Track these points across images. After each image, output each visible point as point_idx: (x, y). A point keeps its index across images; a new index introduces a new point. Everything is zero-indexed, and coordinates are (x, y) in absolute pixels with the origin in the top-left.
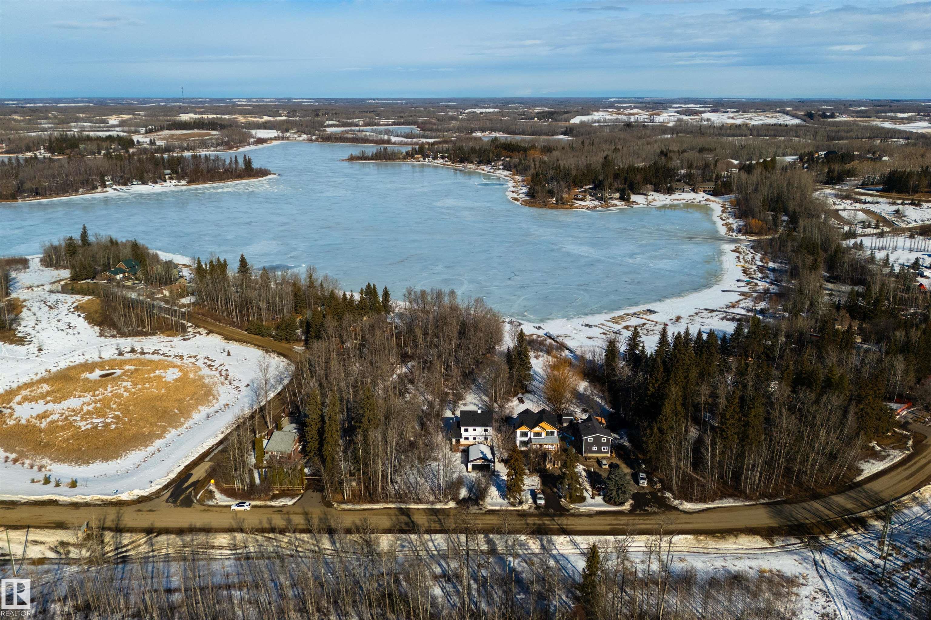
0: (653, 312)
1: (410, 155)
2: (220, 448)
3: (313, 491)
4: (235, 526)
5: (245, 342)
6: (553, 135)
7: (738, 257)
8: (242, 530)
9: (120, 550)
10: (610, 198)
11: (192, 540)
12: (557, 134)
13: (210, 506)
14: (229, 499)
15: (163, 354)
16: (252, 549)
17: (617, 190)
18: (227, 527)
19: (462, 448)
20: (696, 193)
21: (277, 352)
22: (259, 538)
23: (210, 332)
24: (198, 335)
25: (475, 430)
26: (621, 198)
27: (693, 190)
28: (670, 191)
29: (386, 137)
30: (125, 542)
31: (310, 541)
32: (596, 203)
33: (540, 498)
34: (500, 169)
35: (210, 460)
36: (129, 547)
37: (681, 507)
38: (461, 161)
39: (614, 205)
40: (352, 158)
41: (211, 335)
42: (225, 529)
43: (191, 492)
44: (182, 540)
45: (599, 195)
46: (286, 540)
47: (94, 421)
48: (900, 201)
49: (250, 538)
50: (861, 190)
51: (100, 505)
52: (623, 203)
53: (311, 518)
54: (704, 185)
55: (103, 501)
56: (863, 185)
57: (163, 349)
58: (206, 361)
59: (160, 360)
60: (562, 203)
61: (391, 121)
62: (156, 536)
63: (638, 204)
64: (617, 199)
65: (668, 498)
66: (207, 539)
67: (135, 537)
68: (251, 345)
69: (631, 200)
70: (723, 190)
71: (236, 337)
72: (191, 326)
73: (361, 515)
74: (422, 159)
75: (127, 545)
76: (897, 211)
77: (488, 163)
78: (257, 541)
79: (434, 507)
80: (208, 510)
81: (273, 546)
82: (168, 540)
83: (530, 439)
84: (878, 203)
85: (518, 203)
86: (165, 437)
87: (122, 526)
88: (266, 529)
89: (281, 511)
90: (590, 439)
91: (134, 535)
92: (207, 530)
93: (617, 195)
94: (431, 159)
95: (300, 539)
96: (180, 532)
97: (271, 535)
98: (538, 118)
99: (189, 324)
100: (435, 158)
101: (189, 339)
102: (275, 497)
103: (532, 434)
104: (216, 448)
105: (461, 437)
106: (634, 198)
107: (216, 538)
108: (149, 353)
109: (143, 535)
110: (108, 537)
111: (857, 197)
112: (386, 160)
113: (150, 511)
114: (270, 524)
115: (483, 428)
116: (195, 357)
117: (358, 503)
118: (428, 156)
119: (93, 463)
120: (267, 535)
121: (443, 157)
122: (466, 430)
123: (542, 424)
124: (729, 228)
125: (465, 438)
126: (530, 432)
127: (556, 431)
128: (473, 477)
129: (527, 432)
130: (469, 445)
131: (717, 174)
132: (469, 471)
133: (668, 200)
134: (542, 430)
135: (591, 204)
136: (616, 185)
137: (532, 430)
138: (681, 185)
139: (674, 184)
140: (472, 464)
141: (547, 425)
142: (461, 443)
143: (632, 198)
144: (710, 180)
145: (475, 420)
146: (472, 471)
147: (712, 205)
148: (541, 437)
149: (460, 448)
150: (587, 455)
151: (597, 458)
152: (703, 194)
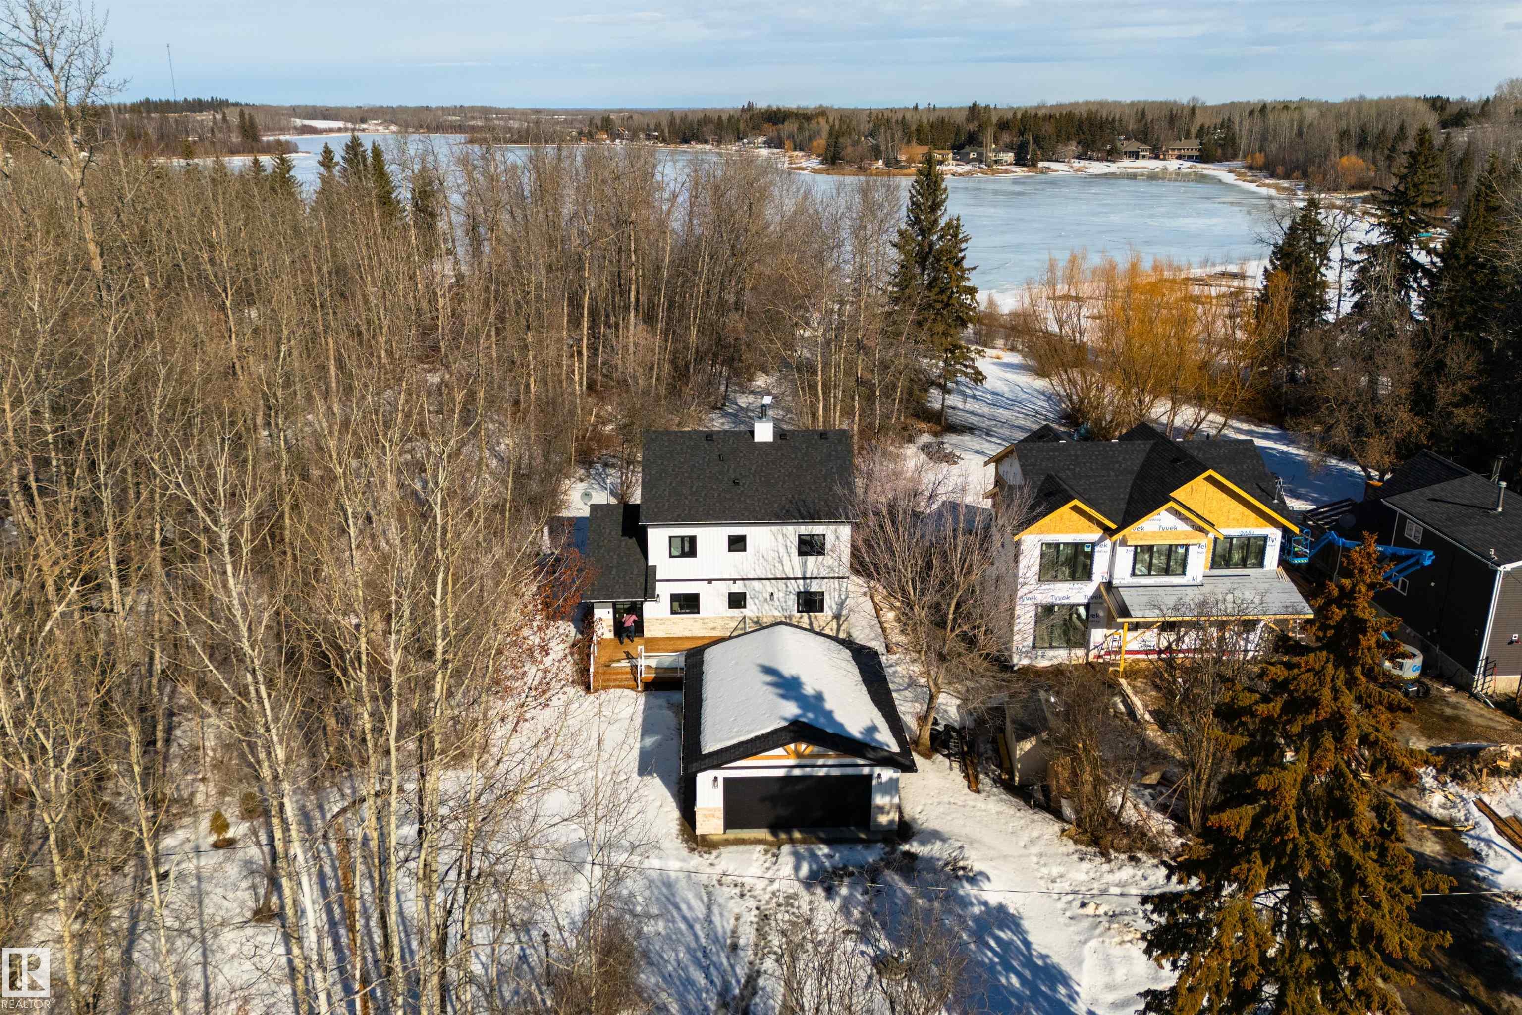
0: (1239, 277)
10: (996, 162)
17: (1008, 148)
19: (651, 663)
20: (1164, 159)
25: (737, 543)
26: (1020, 161)
27: (1157, 157)
28: (1112, 155)
32: (968, 167)
34: (760, 147)
38: (686, 141)
45: (972, 156)
52: (1023, 169)
54: (1177, 144)
60: (895, 168)
63: (1054, 171)
64: (1010, 163)
70: (1219, 151)
77: (737, 140)
83: (1109, 586)
93: (1010, 156)
100: (634, 139)
103: (1125, 556)
105: (649, 593)
106: (1046, 164)
115: (792, 533)
118: (620, 137)
121: (649, 137)
123: (1187, 486)
124: (1277, 188)
125: (674, 597)
126: (1108, 542)
127: (1275, 536)
128: (737, 890)
129: (1094, 545)
130: (699, 643)
131: (1202, 127)
132: (703, 836)
133: (1113, 168)
134: (1187, 528)
135: (960, 170)
136: (1006, 138)
137: (1125, 532)
138: (1133, 145)
139: (1119, 144)
140: (727, 781)
141: (1224, 496)
142: (651, 630)
143: (1041, 164)
144: (1188, 136)
145: (736, 483)
146: (733, 834)
147: (1205, 172)
148: (1184, 573)
149: (642, 662)
150: (1504, 684)
152: (1181, 161)
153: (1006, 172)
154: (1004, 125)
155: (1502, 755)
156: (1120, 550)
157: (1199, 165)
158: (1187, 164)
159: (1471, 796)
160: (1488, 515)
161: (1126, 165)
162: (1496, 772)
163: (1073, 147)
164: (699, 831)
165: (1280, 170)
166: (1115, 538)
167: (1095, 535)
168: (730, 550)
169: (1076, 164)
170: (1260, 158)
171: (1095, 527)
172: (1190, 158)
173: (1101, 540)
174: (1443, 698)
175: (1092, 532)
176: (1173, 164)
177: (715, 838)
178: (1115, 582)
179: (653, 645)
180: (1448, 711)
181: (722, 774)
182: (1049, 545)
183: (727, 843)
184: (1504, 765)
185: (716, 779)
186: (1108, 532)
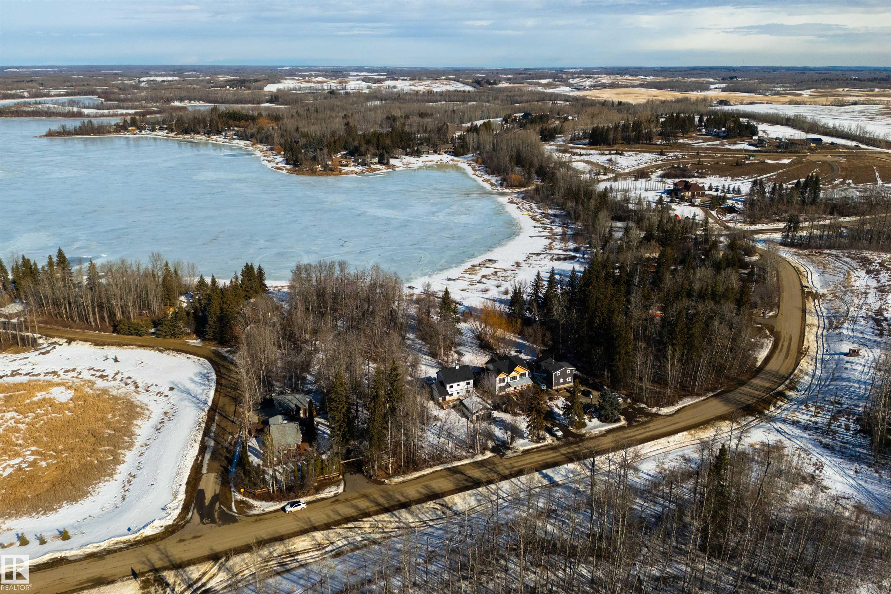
0: (494, 261)
1: (122, 128)
2: (207, 457)
3: (351, 474)
4: (306, 527)
5: (124, 345)
6: (259, 103)
7: (519, 208)
8: (316, 529)
9: (195, 587)
10: (372, 164)
11: (271, 553)
12: (262, 102)
13: (258, 515)
14: (271, 503)
15: (27, 374)
16: (340, 544)
17: (375, 155)
18: (298, 529)
20: (439, 154)
21: (173, 350)
22: (339, 530)
23: (70, 341)
24: (57, 346)
26: (381, 162)
28: (417, 154)
29: (75, 109)
30: (195, 576)
31: (392, 519)
32: (360, 168)
33: (557, 431)
34: (235, 139)
35: (209, 471)
36: (204, 580)
37: (660, 412)
38: (186, 132)
39: (378, 170)
40: (50, 134)
41: (73, 343)
42: (297, 532)
43: (220, 508)
44: (260, 556)
45: (360, 161)
46: (367, 525)
47: (12, 462)
48: (607, 152)
49: (332, 534)
50: (571, 145)
51: (127, 548)
52: (384, 167)
53: (374, 498)
54: (444, 147)
55: (124, 543)
56: (572, 140)
57: (22, 368)
58: (92, 372)
59: (29, 381)
60: (328, 171)
61: (63, 92)
62: (227, 560)
63: (398, 167)
64: (376, 164)
65: (643, 408)
66: (285, 547)
67: (203, 568)
68: (135, 347)
69: (390, 164)
70: (461, 150)
71: (109, 340)
72: (40, 338)
73: (420, 483)
74: (137, 131)
75: (199, 579)
76: (610, 161)
77: (218, 133)
78: (340, 534)
79: (476, 460)
80: (260, 520)
81: (359, 534)
82: (243, 560)
83: (508, 383)
84: (590, 154)
85: (284, 172)
86: (124, 462)
87: (178, 562)
88: (339, 520)
89: (337, 500)
90: (558, 373)
91: (199, 566)
92: (281, 539)
93: (376, 160)
94: (148, 132)
95: (380, 521)
96: (247, 549)
97: (350, 525)
98: (230, 86)
99: (36, 336)
100: (153, 130)
101: (48, 352)
102: (318, 490)
104: (203, 458)
105: (447, 394)
106: (392, 161)
107: (294, 544)
108: (7, 376)
109: (210, 564)
110: (170, 576)
111: (573, 150)
112: (94, 134)
113: (195, 537)
114: (340, 515)
115: (466, 382)
116: (74, 370)
117: (405, 473)
118: (144, 129)
119: (60, 507)
120: (345, 526)
121: (161, 129)
122: (451, 387)
123: (516, 368)
124: (491, 183)
125: (450, 394)
127: (527, 372)
133: (420, 160)
134: (516, 373)
135: (357, 170)
136: (372, 149)
137: (509, 375)
138: (425, 147)
139: (419, 146)
140: (476, 416)
141: (520, 368)
142: (447, 400)
143: (390, 162)
144: (447, 142)
145: (456, 376)
147: (460, 164)
148: (517, 380)
149: (450, 404)
150: (556, 388)
151: (565, 389)
152: (446, 155)
155: (555, 397)
156: (509, 378)
157: (456, 158)
158: (449, 157)
159: (552, 403)
160: (553, 367)
161: (426, 159)
168: (458, 386)
169: (403, 158)
170: (479, 156)
172: (450, 154)
173: (506, 377)
176: (444, 158)
180: (550, 393)
182: (500, 379)
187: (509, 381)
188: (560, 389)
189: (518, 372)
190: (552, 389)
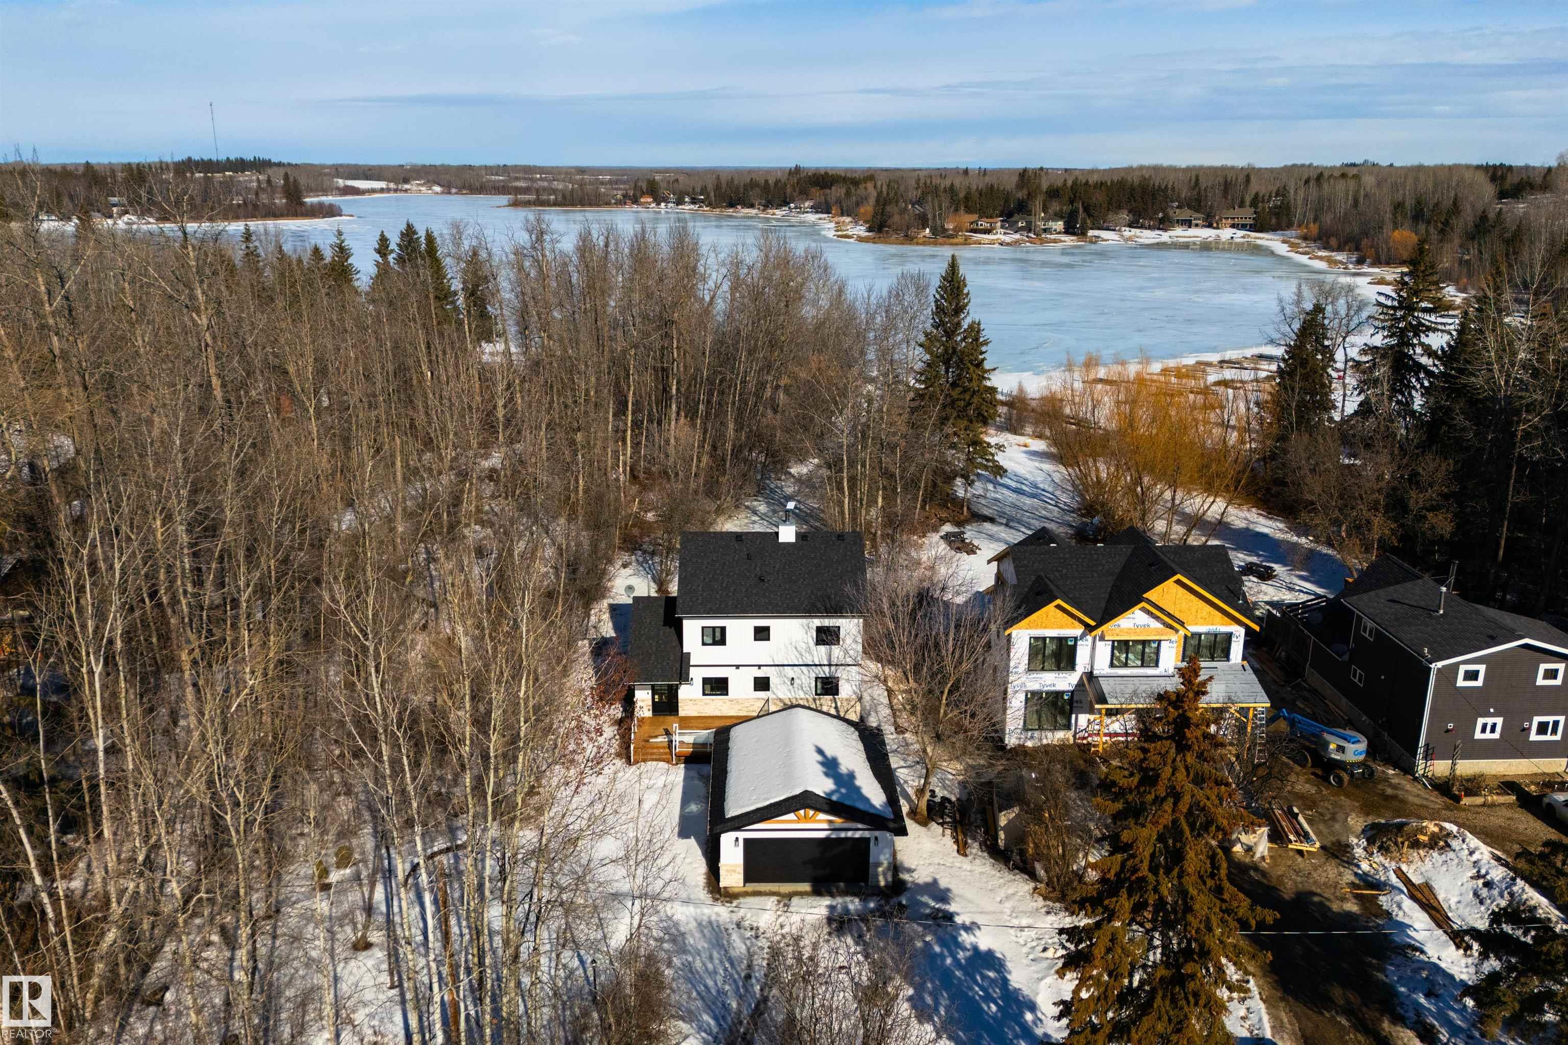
1: (630, 199)
10: (1045, 230)
17: (1058, 216)
19: (685, 739)
20: (1217, 228)
25: (762, 634)
26: (1069, 230)
27: (1210, 226)
28: (1164, 224)
34: (807, 212)
38: (732, 205)
40: (516, 204)
45: (1020, 225)
52: (1072, 238)
54: (1231, 213)
60: (944, 237)
64: (1059, 233)
69: (1090, 235)
70: (1274, 221)
74: (653, 205)
77: (785, 203)
83: (1090, 676)
90: (1469, 668)
93: (1059, 225)
94: (671, 206)
100: (680, 202)
103: (1104, 651)
105: (684, 677)
106: (1096, 233)
112: (583, 205)
115: (814, 623)
118: (666, 200)
121: (694, 201)
122: (718, 638)
123: (1159, 588)
124: (1330, 261)
125: (706, 681)
126: (1089, 638)
127: (1239, 633)
128: (753, 933)
129: (1076, 639)
130: (728, 723)
131: (1257, 195)
132: (725, 888)
133: (1165, 237)
134: (1159, 625)
135: (1008, 239)
136: (1055, 206)
137: (1104, 628)
138: (1185, 214)
139: (1171, 212)
140: (747, 841)
141: (1193, 597)
142: (685, 710)
143: (1091, 233)
144: (1242, 205)
145: (762, 580)
146: (751, 887)
147: (1259, 242)
148: (1157, 665)
149: (677, 738)
150: (1441, 767)
151: (1509, 786)
152: (1234, 230)
153: (1055, 241)
154: (1054, 193)
155: (1422, 831)
156: (1099, 644)
157: (1253, 234)
158: (1241, 233)
159: (1393, 865)
160: (1430, 617)
161: (1179, 233)
162: (1416, 845)
163: (1125, 216)
164: (722, 885)
165: (1333, 242)
166: (1094, 633)
167: (1078, 631)
168: (756, 639)
169: (1128, 232)
170: (1314, 229)
171: (1076, 623)
172: (1243, 227)
173: (1083, 636)
174: (1386, 780)
175: (1075, 628)
176: (1226, 233)
177: (736, 890)
178: (1096, 672)
179: (688, 723)
180: (1389, 791)
181: (742, 835)
182: (1036, 639)
183: (746, 894)
184: (1423, 838)
185: (737, 839)
186: (1089, 629)
187: (1102, 666)
188: (1473, 785)
189: (1172, 621)
190: (1408, 769)
